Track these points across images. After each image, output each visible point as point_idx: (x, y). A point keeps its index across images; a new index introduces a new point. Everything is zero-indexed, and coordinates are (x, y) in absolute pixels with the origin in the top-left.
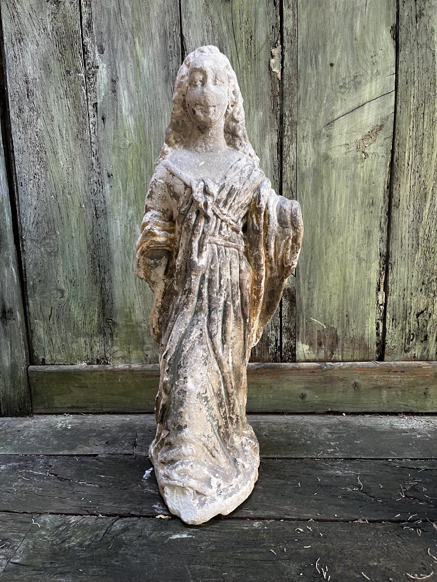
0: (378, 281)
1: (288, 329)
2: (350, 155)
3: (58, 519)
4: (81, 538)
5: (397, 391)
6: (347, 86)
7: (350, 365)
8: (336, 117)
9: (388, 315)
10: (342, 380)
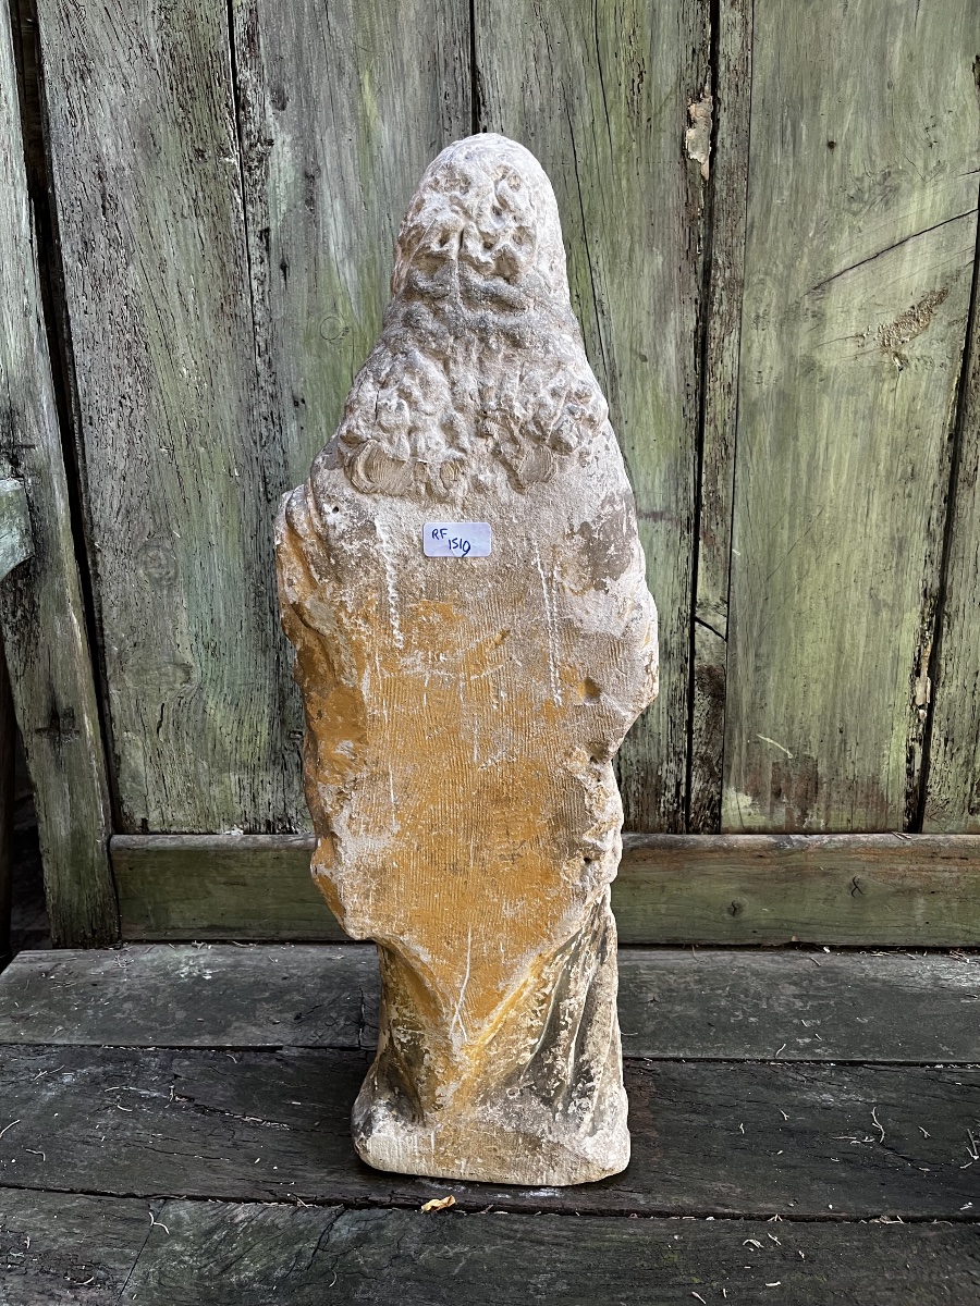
0: (917, 654)
1: (705, 760)
2: (866, 361)
3: (207, 1212)
4: (264, 1260)
5: (948, 901)
6: (866, 196)
7: (844, 841)
8: (836, 271)
9: (935, 730)
10: (825, 874)
